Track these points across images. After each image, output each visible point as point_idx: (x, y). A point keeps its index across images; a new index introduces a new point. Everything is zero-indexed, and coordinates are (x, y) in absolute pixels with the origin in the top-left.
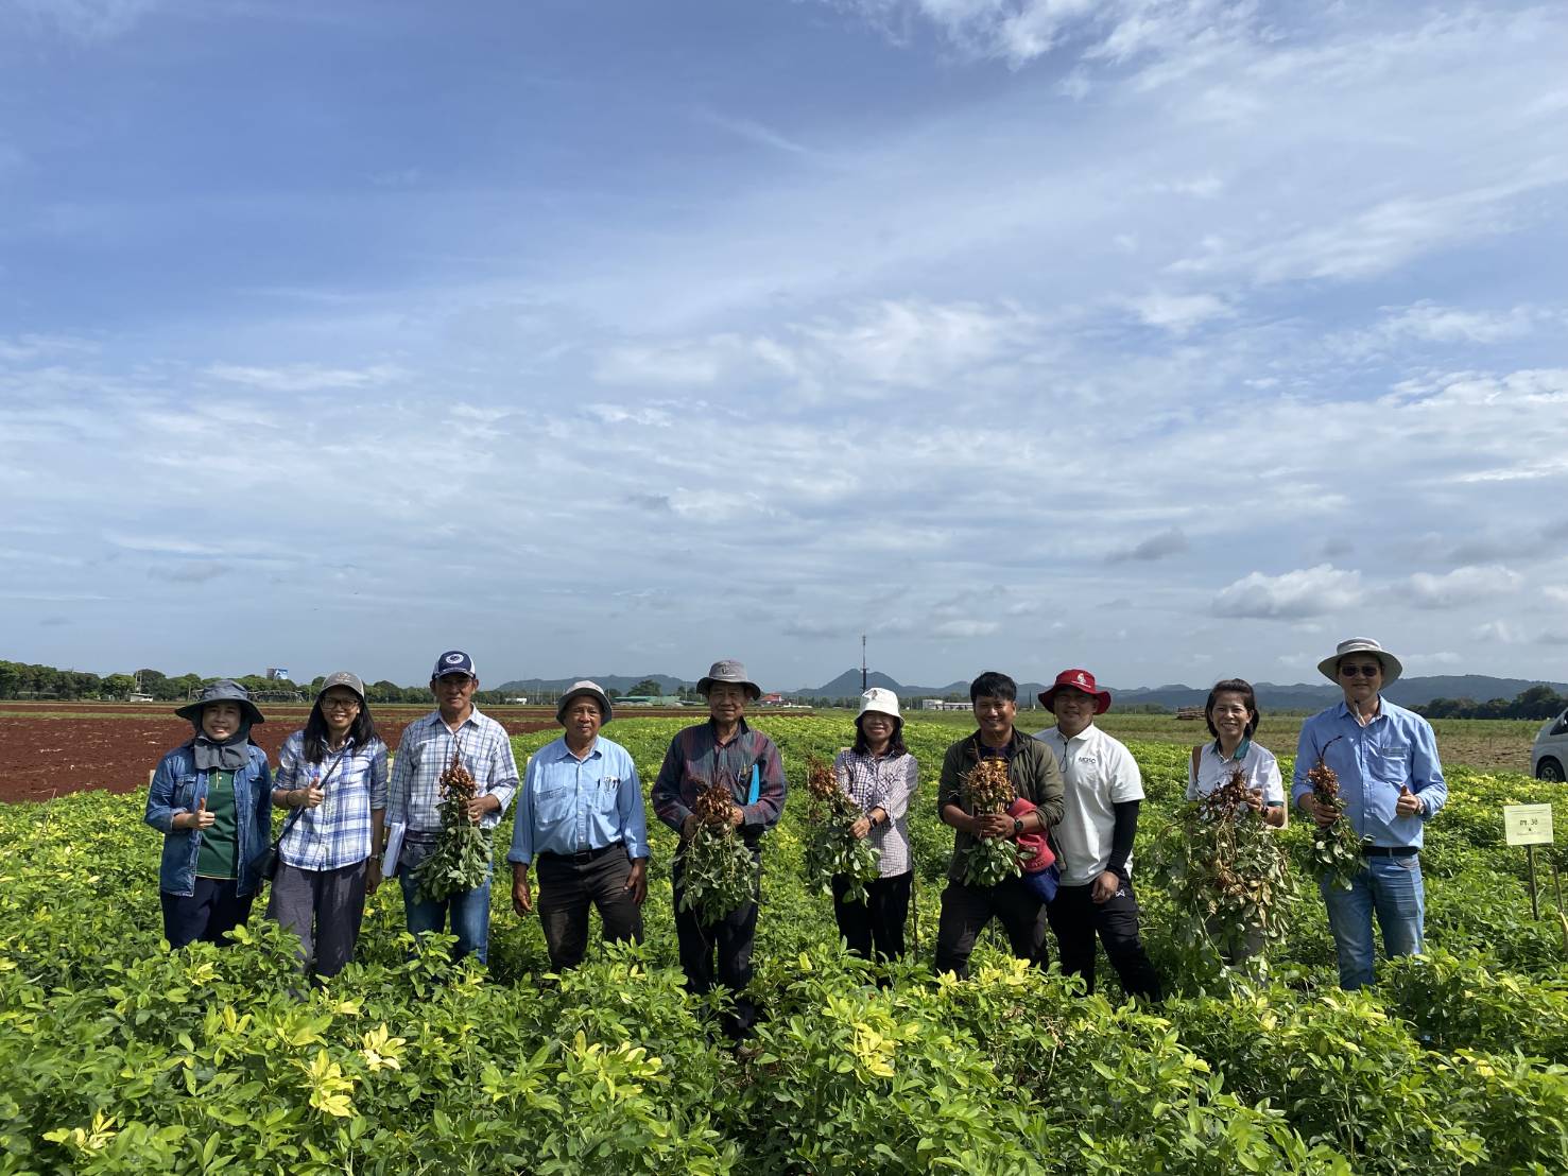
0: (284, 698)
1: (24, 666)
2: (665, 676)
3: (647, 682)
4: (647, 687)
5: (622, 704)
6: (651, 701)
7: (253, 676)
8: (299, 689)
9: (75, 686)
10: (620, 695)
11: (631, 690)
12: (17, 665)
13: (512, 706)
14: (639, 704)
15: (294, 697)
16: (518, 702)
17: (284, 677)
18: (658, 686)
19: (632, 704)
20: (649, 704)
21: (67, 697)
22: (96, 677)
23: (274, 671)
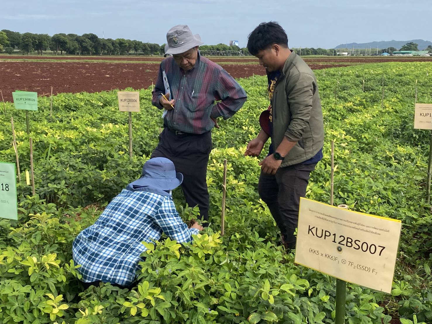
0: (234, 54)
1: (130, 41)
2: (423, 40)
3: (410, 43)
4: (410, 46)
5: (396, 55)
6: (412, 54)
7: (221, 44)
8: (241, 50)
9: (149, 49)
10: (395, 50)
11: (402, 47)
12: (127, 41)
13: (340, 56)
14: (405, 55)
15: (239, 54)
16: (343, 55)
17: (237, 44)
18: (417, 45)
19: (401, 55)
20: (411, 55)
21: (147, 54)
22: (158, 45)
23: (232, 42)
